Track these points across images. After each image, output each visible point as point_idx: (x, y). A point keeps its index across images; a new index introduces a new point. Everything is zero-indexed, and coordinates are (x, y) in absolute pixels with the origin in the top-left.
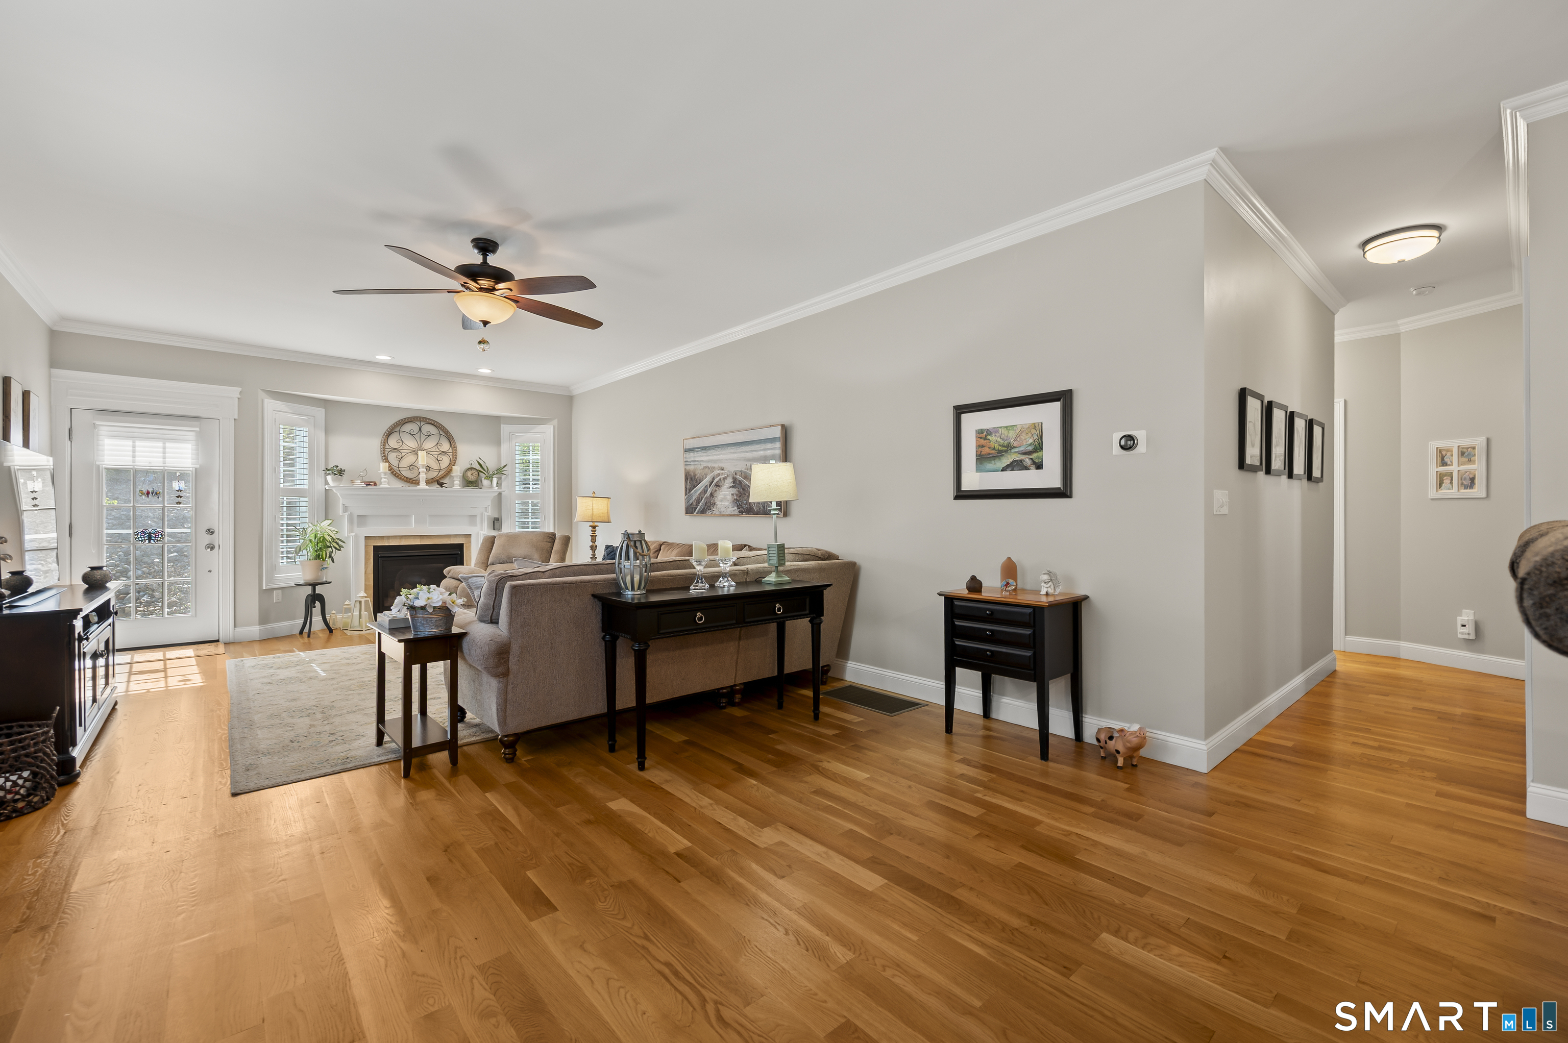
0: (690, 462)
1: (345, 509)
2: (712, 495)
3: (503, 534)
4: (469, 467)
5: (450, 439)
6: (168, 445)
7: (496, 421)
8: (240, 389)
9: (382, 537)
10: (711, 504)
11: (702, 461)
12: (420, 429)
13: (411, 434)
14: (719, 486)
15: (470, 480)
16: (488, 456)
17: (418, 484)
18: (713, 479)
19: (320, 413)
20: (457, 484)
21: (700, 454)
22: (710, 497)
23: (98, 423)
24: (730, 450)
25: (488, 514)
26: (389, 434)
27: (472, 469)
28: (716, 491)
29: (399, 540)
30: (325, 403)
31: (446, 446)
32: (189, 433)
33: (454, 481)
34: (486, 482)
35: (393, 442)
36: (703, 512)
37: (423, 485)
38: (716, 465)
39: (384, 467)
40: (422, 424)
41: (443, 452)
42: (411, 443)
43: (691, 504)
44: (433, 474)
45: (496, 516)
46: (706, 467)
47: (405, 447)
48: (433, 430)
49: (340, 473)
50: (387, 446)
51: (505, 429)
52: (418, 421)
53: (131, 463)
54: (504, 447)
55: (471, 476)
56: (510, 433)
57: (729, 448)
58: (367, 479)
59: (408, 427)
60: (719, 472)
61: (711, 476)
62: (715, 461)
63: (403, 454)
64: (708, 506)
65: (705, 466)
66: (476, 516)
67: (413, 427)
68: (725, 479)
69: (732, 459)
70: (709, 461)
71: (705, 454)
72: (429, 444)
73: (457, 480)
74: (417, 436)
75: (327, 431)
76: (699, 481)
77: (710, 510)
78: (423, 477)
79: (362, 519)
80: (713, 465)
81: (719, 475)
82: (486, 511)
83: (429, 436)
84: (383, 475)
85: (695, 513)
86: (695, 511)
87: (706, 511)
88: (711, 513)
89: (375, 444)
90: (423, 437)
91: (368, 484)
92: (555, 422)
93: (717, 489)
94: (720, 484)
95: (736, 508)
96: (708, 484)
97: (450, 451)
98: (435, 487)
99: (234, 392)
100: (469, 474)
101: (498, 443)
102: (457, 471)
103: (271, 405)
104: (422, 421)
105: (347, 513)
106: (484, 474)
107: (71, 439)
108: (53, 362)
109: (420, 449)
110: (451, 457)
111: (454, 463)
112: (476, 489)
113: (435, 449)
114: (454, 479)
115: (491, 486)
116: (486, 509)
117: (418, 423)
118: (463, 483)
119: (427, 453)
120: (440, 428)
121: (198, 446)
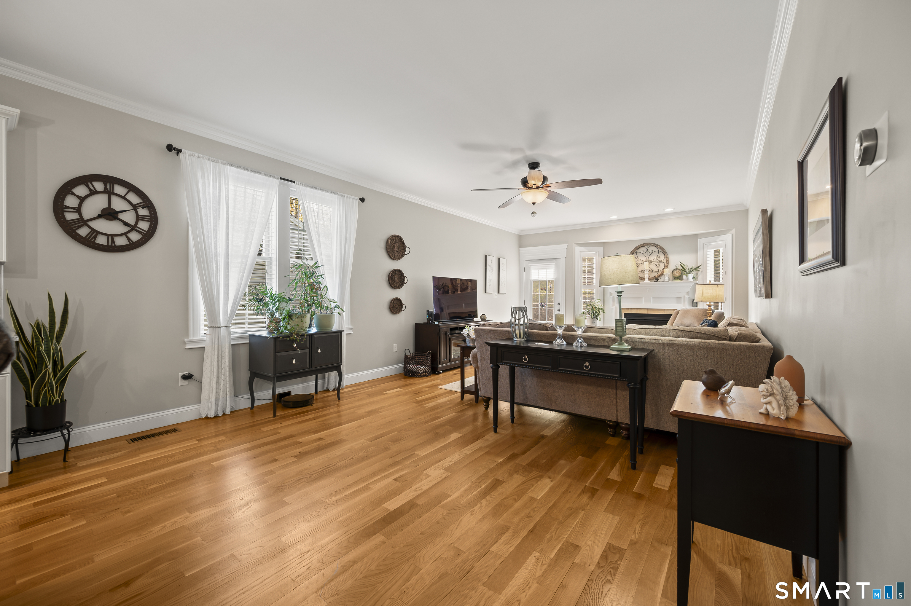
1: (611, 294)
3: (698, 309)
4: (676, 268)
5: (665, 253)
6: (548, 270)
7: (696, 236)
8: (567, 245)
9: (628, 309)
12: (647, 250)
13: (642, 253)
15: (676, 276)
16: (689, 261)
17: (645, 280)
19: (601, 249)
20: (667, 279)
23: (530, 265)
25: (688, 297)
27: (677, 269)
29: (636, 311)
30: (604, 244)
31: (662, 257)
32: (552, 265)
33: (665, 277)
34: (684, 277)
37: (647, 281)
38: (756, 254)
40: (648, 246)
41: (660, 261)
42: (642, 258)
44: (654, 275)
45: (694, 298)
47: (639, 261)
48: (654, 249)
51: (701, 241)
52: (646, 245)
53: (538, 278)
54: (700, 253)
55: (676, 274)
56: (704, 243)
59: (641, 250)
63: (639, 265)
66: (681, 298)
67: (643, 249)
69: (757, 247)
72: (652, 258)
73: (667, 277)
74: (646, 254)
78: (647, 277)
82: (687, 295)
83: (652, 253)
90: (649, 254)
92: (733, 231)
97: (665, 260)
98: (654, 282)
99: (565, 246)
100: (675, 272)
101: (696, 251)
102: (667, 271)
103: (578, 249)
104: (649, 245)
105: (612, 297)
106: (684, 272)
107: (525, 271)
108: (520, 246)
109: (647, 261)
110: (665, 263)
111: (666, 267)
112: (680, 282)
113: (655, 260)
114: (666, 276)
115: (687, 279)
116: (687, 293)
117: (646, 247)
118: (671, 278)
119: (650, 262)
120: (659, 247)
121: (555, 270)
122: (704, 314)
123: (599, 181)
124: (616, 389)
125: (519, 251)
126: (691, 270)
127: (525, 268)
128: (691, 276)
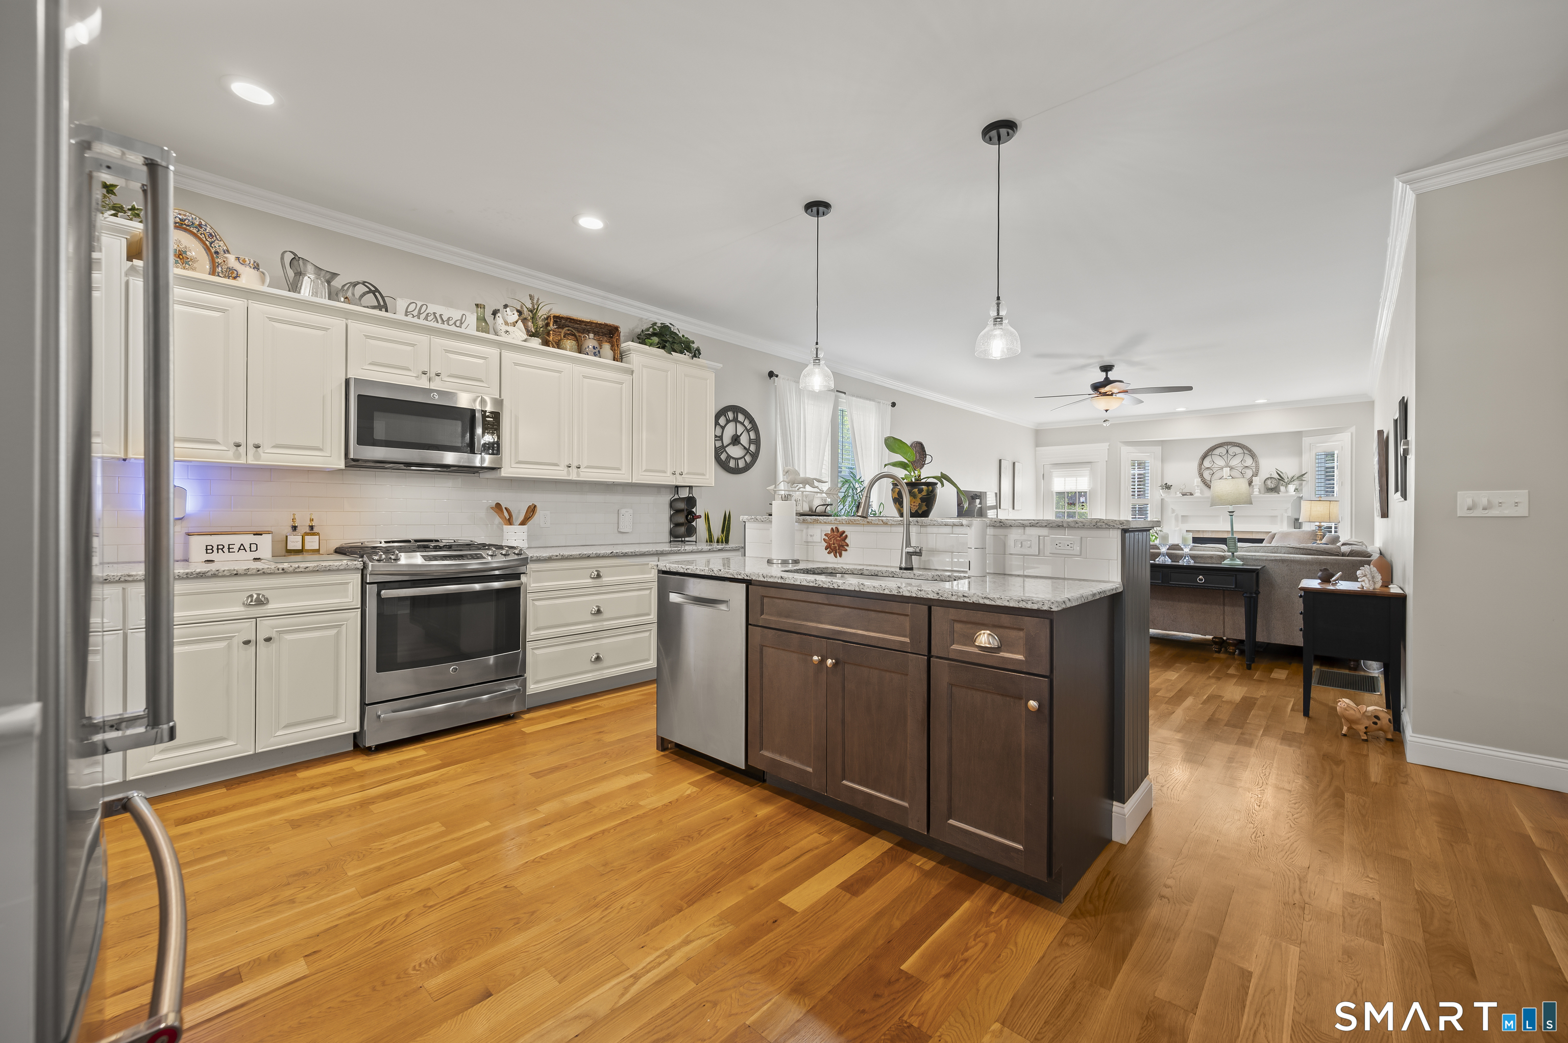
1: (1173, 511)
3: (1303, 531)
4: (1269, 476)
5: (1253, 455)
6: (1079, 478)
7: (1299, 434)
8: (1109, 443)
9: (1198, 530)
12: (1227, 451)
13: (1221, 456)
15: (1270, 487)
16: (1289, 468)
19: (1160, 449)
20: (1256, 491)
25: (1288, 515)
26: (1204, 457)
27: (1271, 478)
30: (1162, 443)
31: (1249, 461)
32: (1086, 471)
33: (1254, 489)
34: (1282, 488)
35: (1207, 463)
39: (1197, 480)
40: (1229, 447)
41: (1247, 467)
42: (1220, 462)
45: (1297, 517)
47: (1215, 466)
48: (1238, 450)
49: (1168, 487)
50: (1203, 467)
51: (1306, 441)
52: (1225, 445)
53: (1063, 489)
54: (1305, 457)
55: (1270, 484)
56: (1310, 444)
58: (1185, 491)
59: (1217, 451)
63: (1214, 471)
66: (1276, 516)
67: (1222, 450)
72: (1235, 462)
74: (1225, 457)
75: (1163, 461)
79: (1185, 518)
82: (1287, 512)
83: (1235, 455)
84: (1196, 488)
89: (1195, 465)
90: (1230, 457)
91: (1183, 495)
92: (1353, 429)
97: (1254, 465)
99: (1105, 446)
100: (1269, 482)
101: (1300, 453)
102: (1259, 481)
103: (1125, 450)
104: (1230, 445)
105: (1174, 514)
106: (1282, 482)
107: (1043, 479)
108: (1038, 444)
109: (1227, 466)
110: (1254, 470)
111: (1256, 474)
112: (1276, 495)
113: (1240, 465)
114: (1255, 487)
115: (1287, 491)
116: (1286, 510)
117: (1226, 447)
118: (1263, 490)
119: (1232, 468)
120: (1245, 448)
121: (1090, 477)
122: (1311, 538)
123: (1190, 388)
124: (1224, 605)
125: (1036, 451)
126: (1292, 480)
127: (1043, 475)
128: (1291, 488)
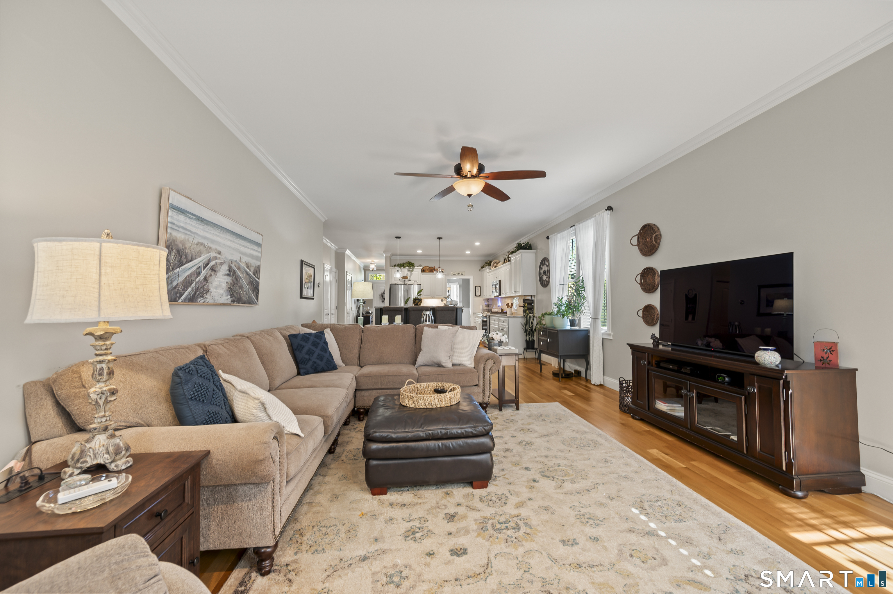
0: (179, 227)
2: (206, 279)
10: (204, 290)
11: (197, 234)
14: (215, 271)
18: (209, 261)
21: (194, 223)
22: (204, 282)
24: (228, 236)
28: (211, 275)
36: (192, 299)
38: (213, 246)
43: (175, 288)
46: (202, 244)
57: (228, 234)
60: (216, 255)
61: (207, 257)
62: (213, 242)
64: (200, 293)
65: (200, 241)
68: (221, 264)
69: (230, 247)
70: (205, 238)
71: (201, 227)
76: (189, 258)
77: (203, 297)
80: (210, 245)
81: (215, 258)
85: (180, 300)
86: (179, 299)
87: (197, 298)
88: (203, 301)
93: (212, 274)
94: (216, 269)
95: (229, 297)
96: (202, 264)
